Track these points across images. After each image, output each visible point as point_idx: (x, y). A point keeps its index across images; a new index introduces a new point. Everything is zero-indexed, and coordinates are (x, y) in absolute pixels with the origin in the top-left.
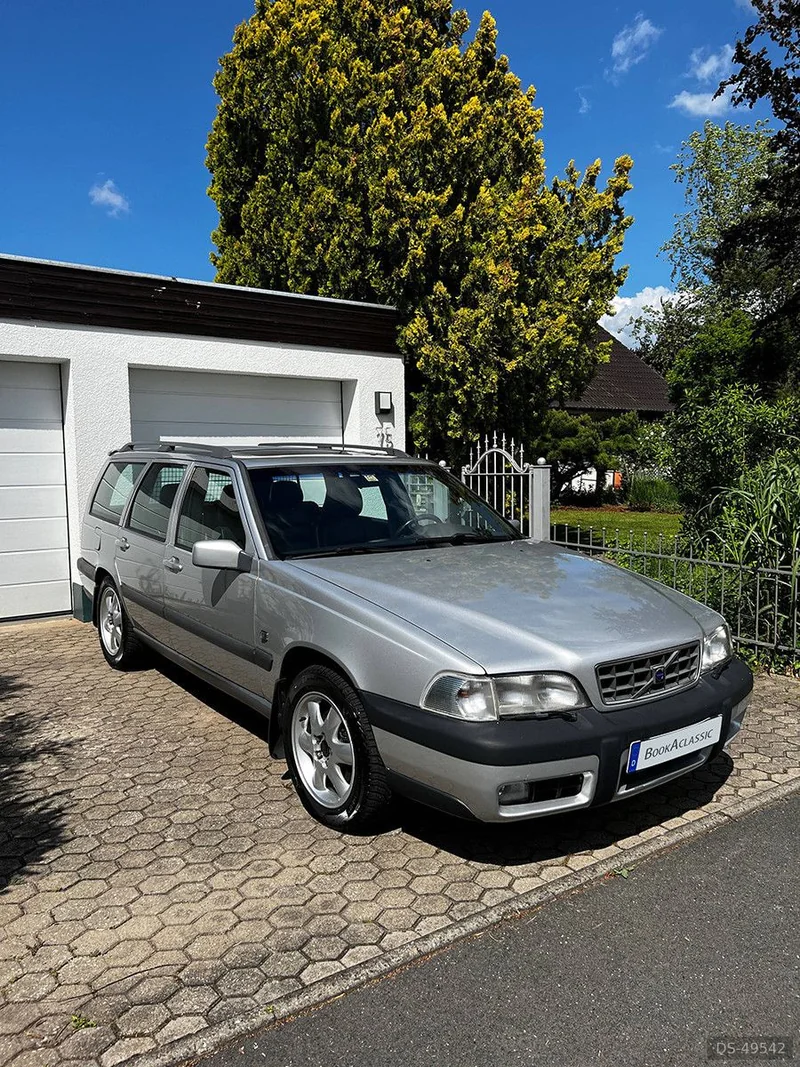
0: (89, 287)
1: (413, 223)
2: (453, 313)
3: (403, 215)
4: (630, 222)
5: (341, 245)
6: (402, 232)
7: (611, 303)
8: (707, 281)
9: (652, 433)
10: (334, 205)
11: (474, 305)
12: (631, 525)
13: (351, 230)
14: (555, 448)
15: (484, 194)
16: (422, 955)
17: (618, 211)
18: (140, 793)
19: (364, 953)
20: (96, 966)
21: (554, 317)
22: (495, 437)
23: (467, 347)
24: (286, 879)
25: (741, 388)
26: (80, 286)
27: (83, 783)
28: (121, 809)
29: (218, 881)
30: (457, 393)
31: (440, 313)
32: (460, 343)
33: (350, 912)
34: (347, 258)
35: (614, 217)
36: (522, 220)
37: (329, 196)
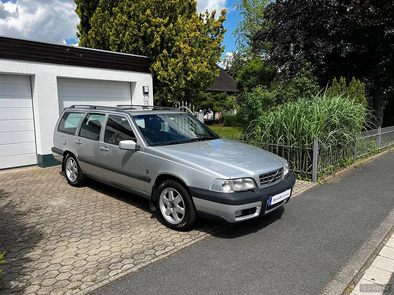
0: (42, 48)
1: (156, 28)
2: (169, 60)
3: (152, 26)
4: (226, 30)
5: (129, 34)
6: (152, 32)
7: (220, 58)
8: (248, 46)
9: (231, 99)
10: (126, 21)
11: (177, 58)
12: (225, 131)
13: (133, 30)
14: (199, 104)
15: (179, 20)
16: (186, 247)
17: (222, 27)
18: (90, 217)
19: (171, 248)
20: (97, 257)
21: (202, 63)
22: (183, 103)
23: (175, 72)
24: (143, 234)
25: (261, 87)
26: (38, 48)
27: (69, 215)
28: (85, 221)
29: (123, 236)
30: (171, 87)
31: (165, 60)
32: (172, 71)
33: (163, 240)
34: (132, 39)
35: (221, 29)
36: (192, 30)
37: (125, 18)
